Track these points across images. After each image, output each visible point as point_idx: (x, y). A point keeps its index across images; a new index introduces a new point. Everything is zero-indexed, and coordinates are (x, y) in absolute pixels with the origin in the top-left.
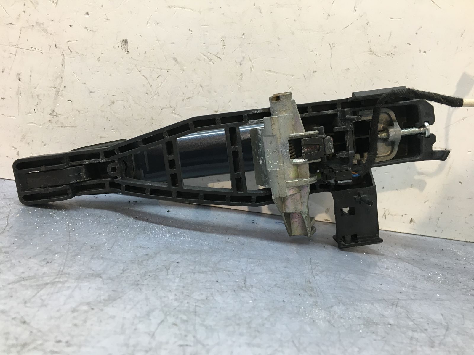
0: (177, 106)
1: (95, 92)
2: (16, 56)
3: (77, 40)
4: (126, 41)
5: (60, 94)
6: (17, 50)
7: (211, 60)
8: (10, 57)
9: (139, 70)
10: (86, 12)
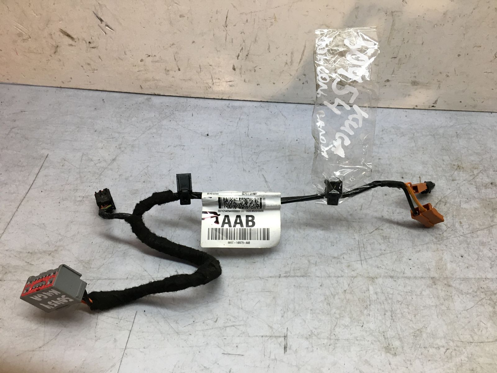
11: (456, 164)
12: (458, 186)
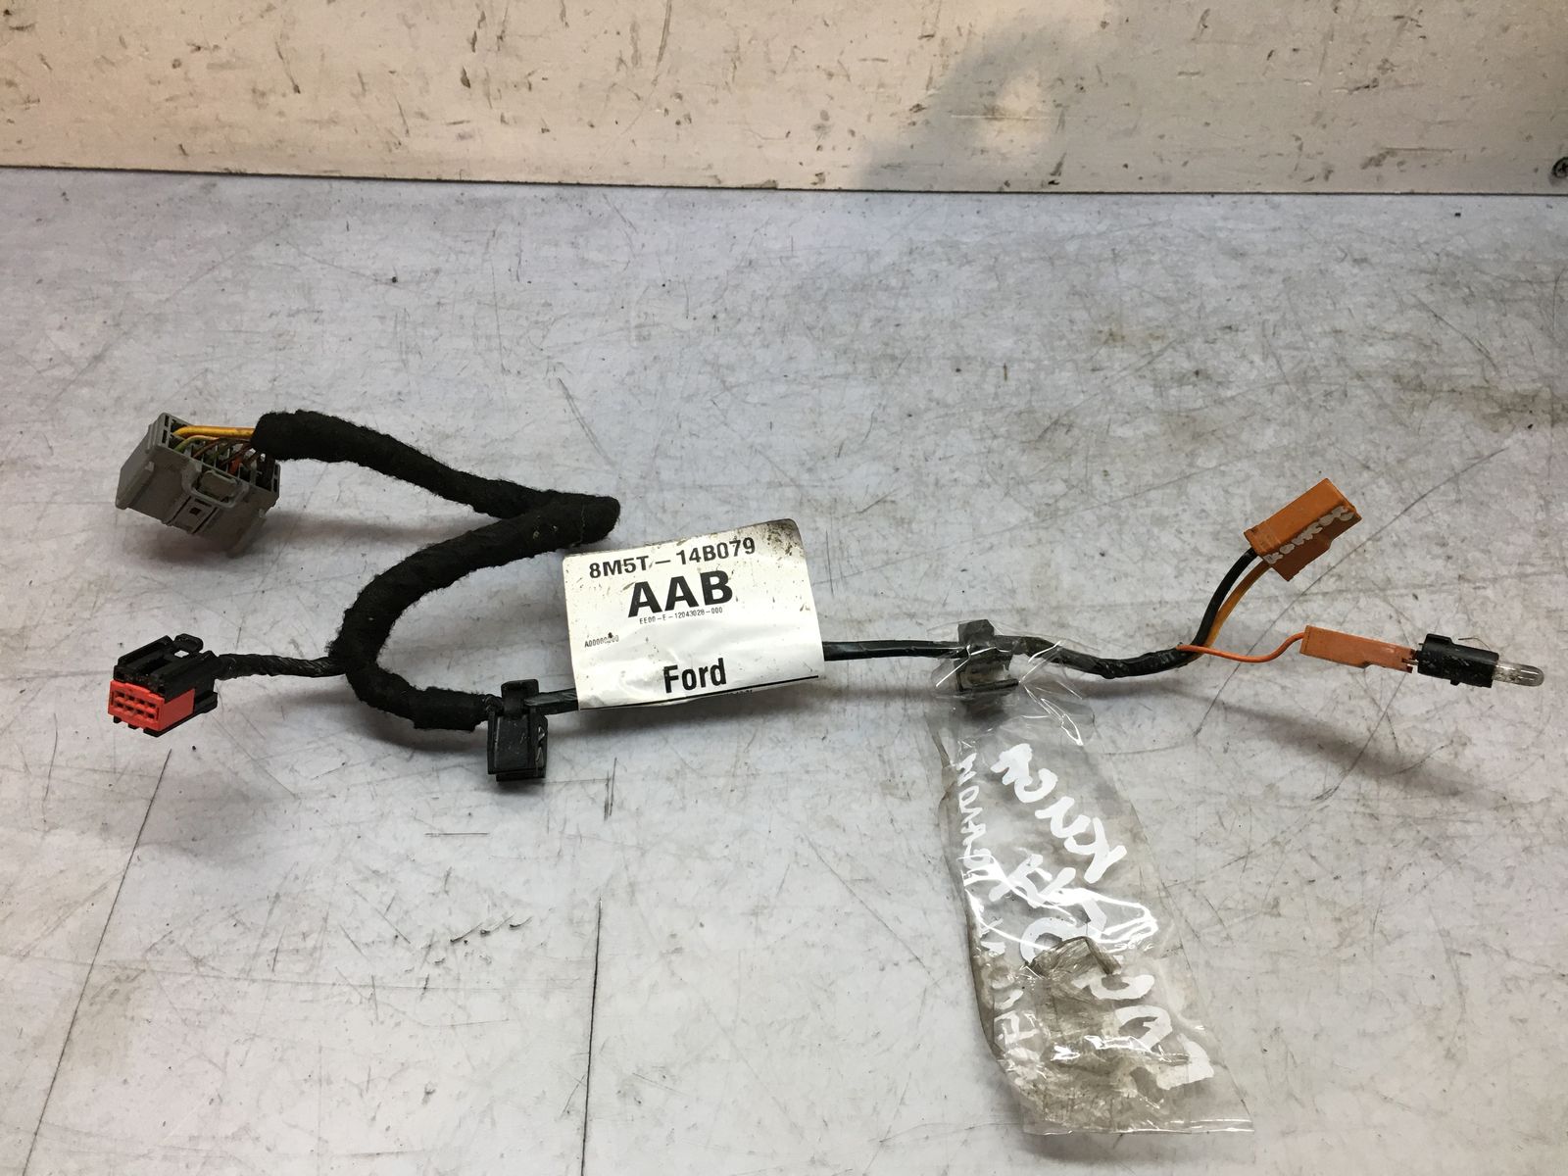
11: (1106, 329)
12: (1107, 382)
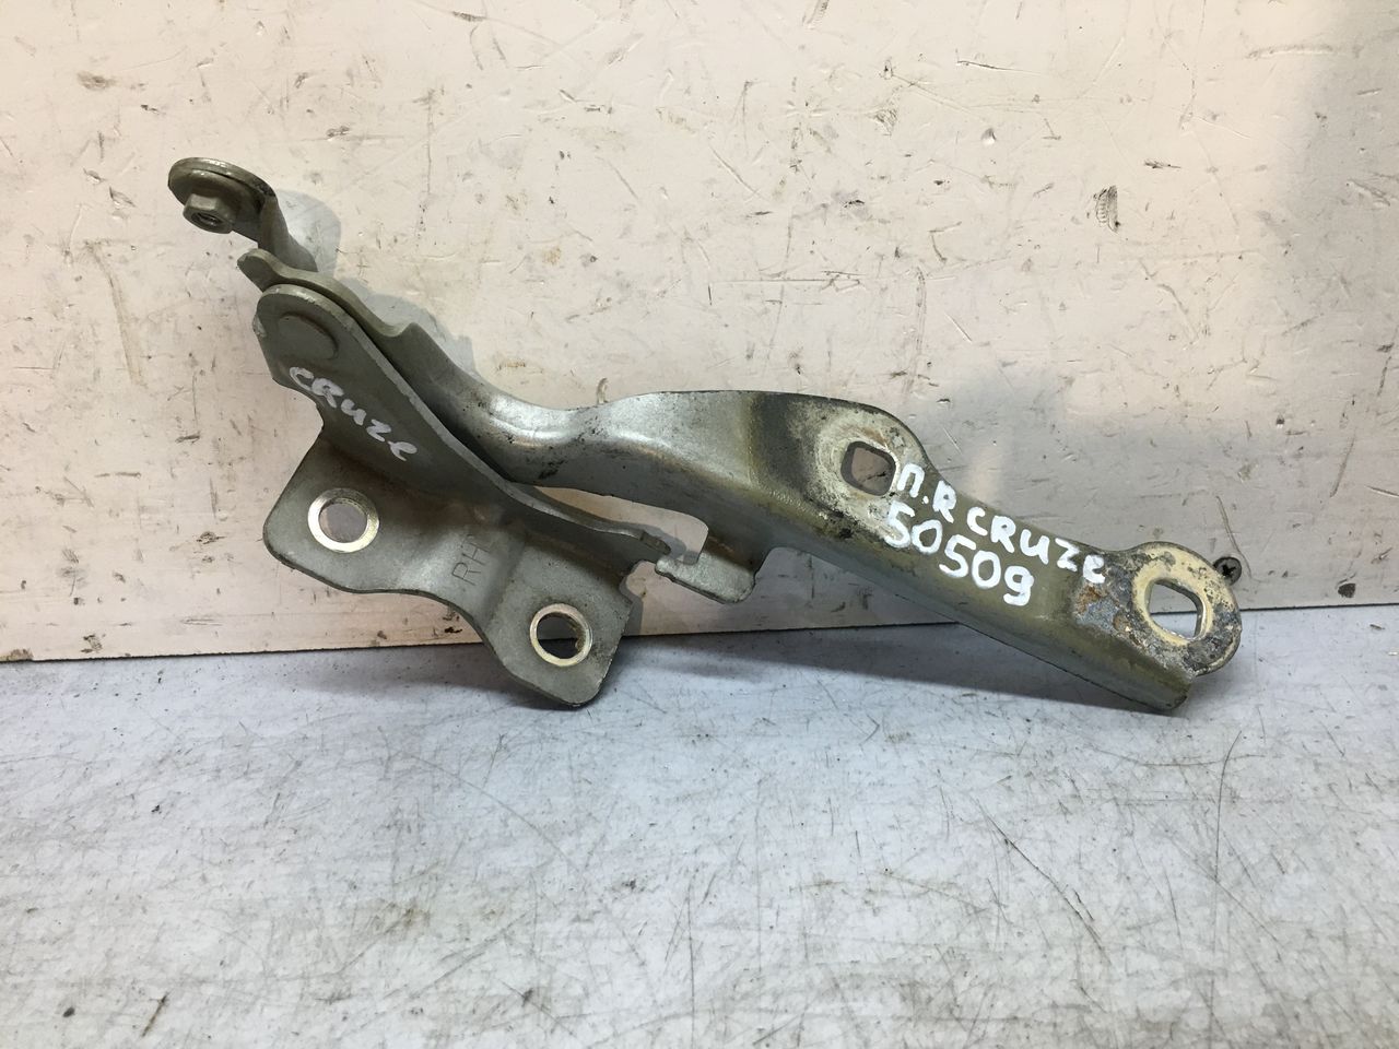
0: (1263, 354)
1: (1016, 362)
2: (784, 305)
3: (959, 224)
4: (1111, 194)
5: (915, 387)
6: (783, 287)
7: (1382, 196)
8: (766, 311)
9: (1152, 273)
10: (985, 129)
